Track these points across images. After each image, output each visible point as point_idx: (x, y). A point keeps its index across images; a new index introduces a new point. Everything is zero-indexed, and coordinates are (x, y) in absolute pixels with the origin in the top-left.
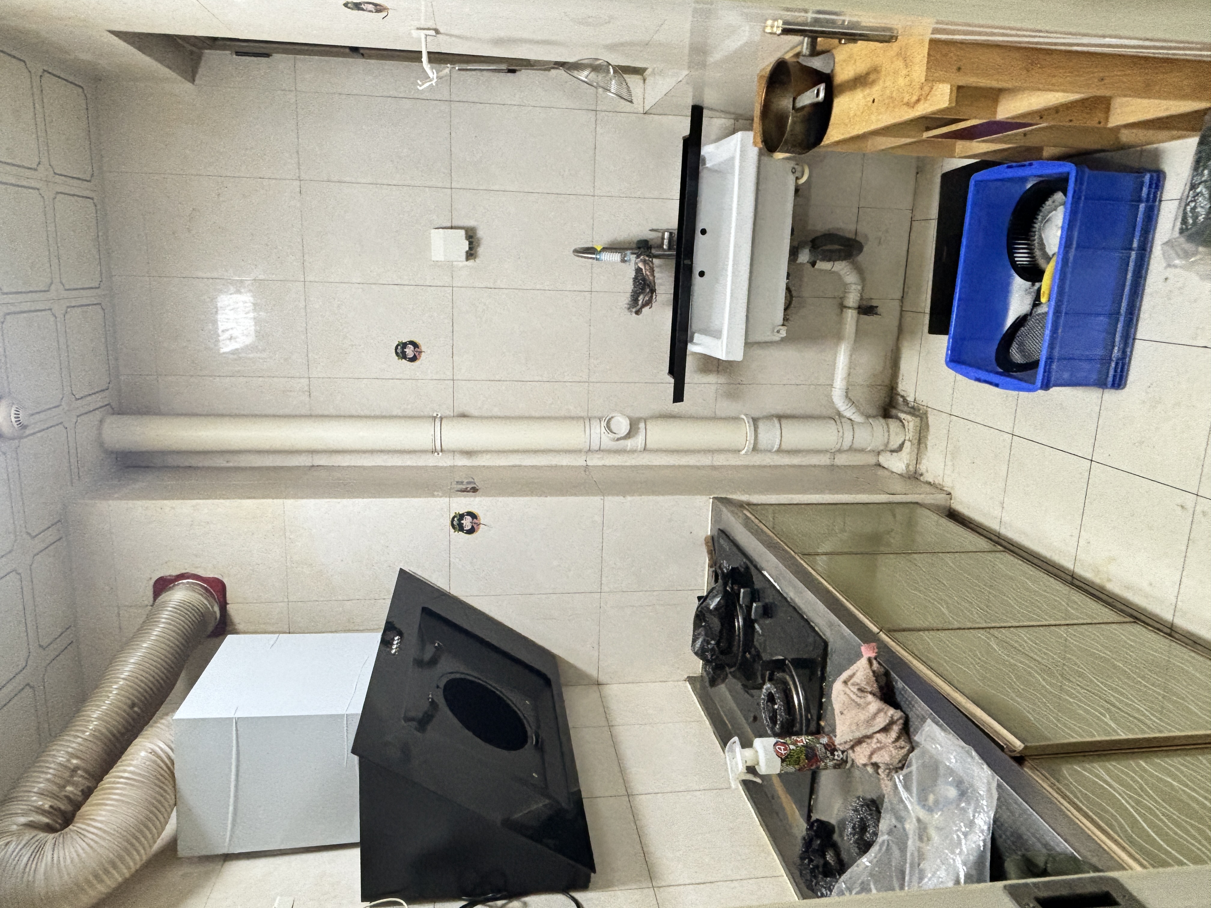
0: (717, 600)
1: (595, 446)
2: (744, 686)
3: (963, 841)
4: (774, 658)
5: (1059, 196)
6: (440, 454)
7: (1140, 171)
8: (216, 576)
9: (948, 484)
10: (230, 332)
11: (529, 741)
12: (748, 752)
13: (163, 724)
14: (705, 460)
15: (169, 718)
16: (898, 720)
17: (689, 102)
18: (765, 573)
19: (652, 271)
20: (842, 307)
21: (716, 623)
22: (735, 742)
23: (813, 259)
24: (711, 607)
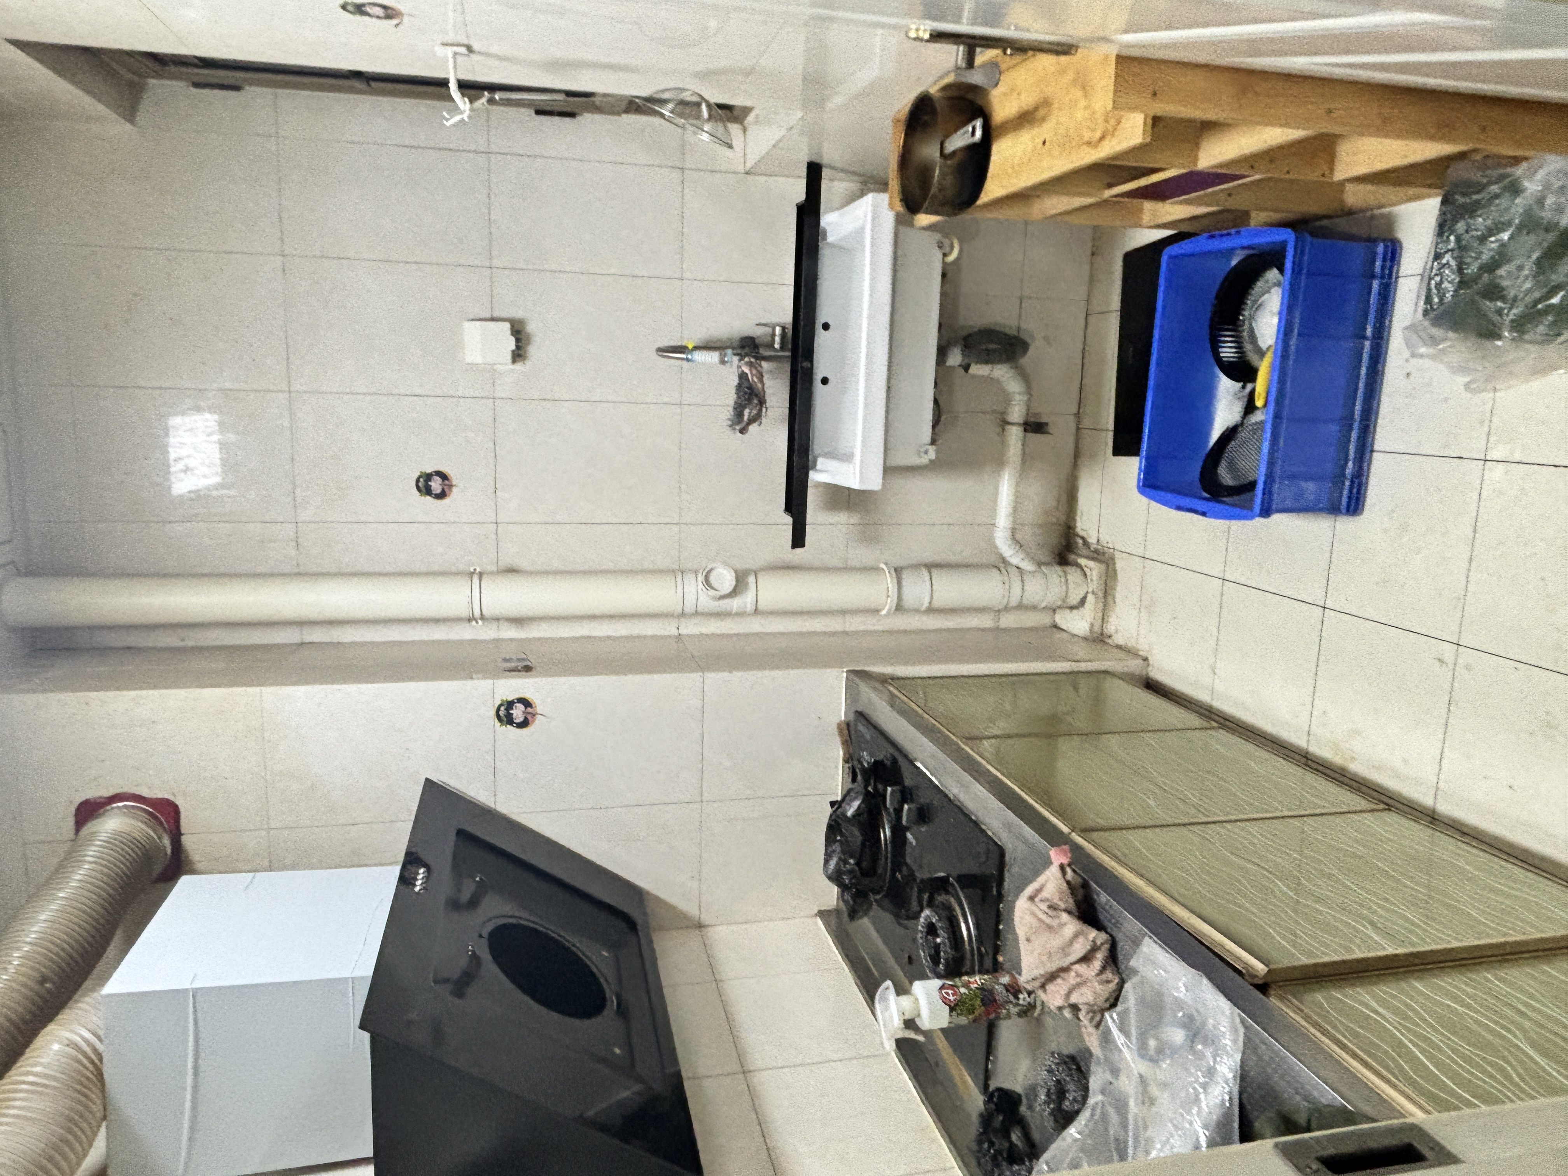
0: (856, 804)
1: (689, 608)
2: (897, 916)
3: (1202, 1096)
4: (936, 875)
5: (1273, 274)
6: (480, 622)
7: (1372, 241)
8: (166, 796)
9: (1143, 647)
10: (186, 461)
11: (608, 1003)
12: (905, 1001)
13: (88, 1003)
14: (835, 624)
15: (95, 994)
16: (1102, 944)
17: (804, 158)
18: (919, 765)
19: (761, 377)
20: (1005, 423)
21: (856, 835)
22: (887, 988)
23: (966, 361)
24: (850, 813)
